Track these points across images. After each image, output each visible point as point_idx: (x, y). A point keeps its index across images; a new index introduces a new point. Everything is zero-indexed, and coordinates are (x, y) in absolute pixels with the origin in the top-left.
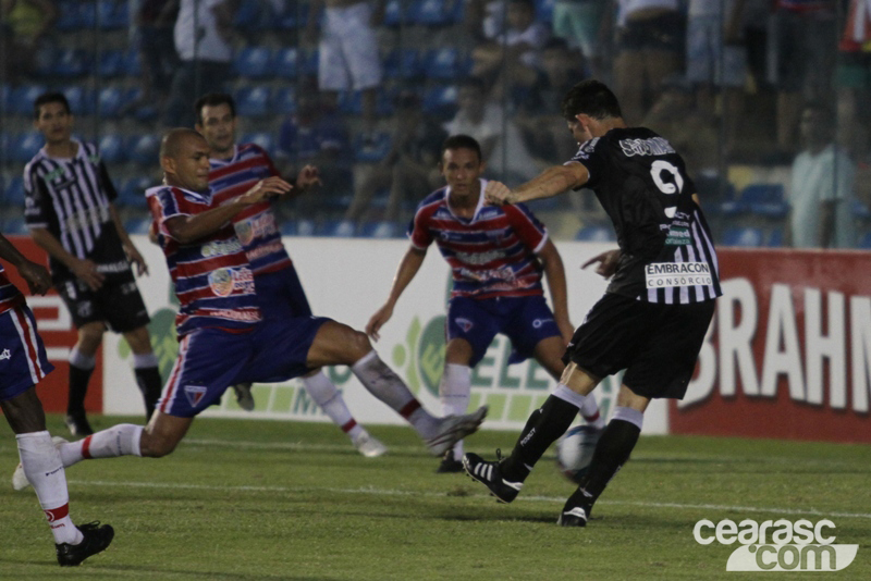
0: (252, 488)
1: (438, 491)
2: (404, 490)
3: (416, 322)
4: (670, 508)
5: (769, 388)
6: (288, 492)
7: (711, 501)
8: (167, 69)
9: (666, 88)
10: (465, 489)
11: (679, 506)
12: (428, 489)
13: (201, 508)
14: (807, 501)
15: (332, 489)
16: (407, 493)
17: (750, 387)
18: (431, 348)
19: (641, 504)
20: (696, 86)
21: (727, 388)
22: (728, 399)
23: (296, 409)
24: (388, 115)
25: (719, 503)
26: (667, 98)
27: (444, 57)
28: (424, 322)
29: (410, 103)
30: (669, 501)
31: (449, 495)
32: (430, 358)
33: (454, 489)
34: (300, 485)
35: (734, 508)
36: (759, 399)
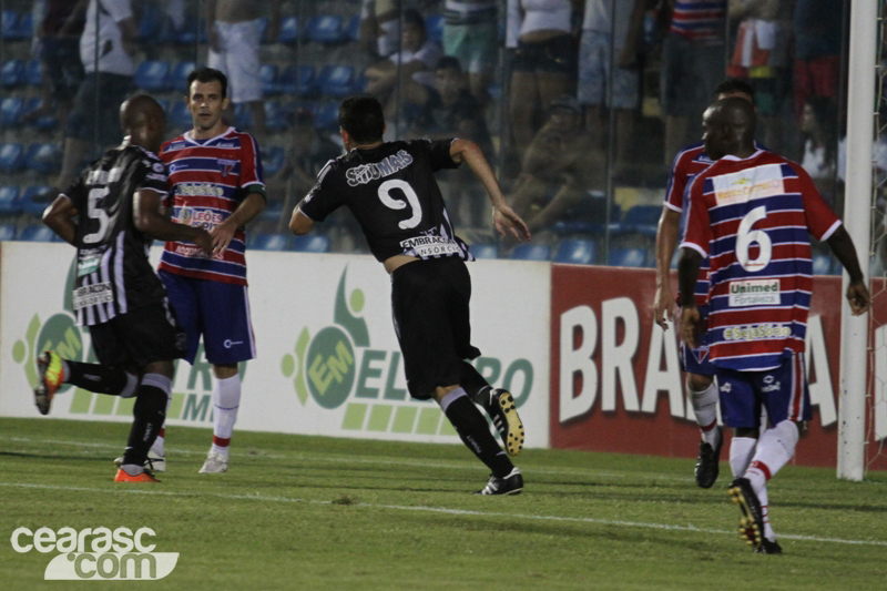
0: (141, 491)
1: (323, 499)
2: (289, 498)
3: (305, 333)
4: (549, 521)
5: (649, 405)
6: (177, 497)
7: (590, 515)
8: (69, 79)
9: (554, 109)
10: (350, 497)
11: (559, 519)
12: (313, 497)
13: (90, 509)
14: (685, 517)
15: (219, 495)
16: (293, 500)
17: (631, 404)
18: (319, 359)
19: (521, 516)
20: (585, 107)
21: (609, 404)
22: (608, 413)
23: (185, 417)
24: (283, 130)
25: (600, 517)
26: (555, 118)
27: (339, 74)
28: (313, 333)
29: (305, 118)
30: (549, 514)
31: (333, 503)
32: (318, 369)
33: (338, 497)
34: (188, 490)
35: (614, 522)
36: (639, 415)
